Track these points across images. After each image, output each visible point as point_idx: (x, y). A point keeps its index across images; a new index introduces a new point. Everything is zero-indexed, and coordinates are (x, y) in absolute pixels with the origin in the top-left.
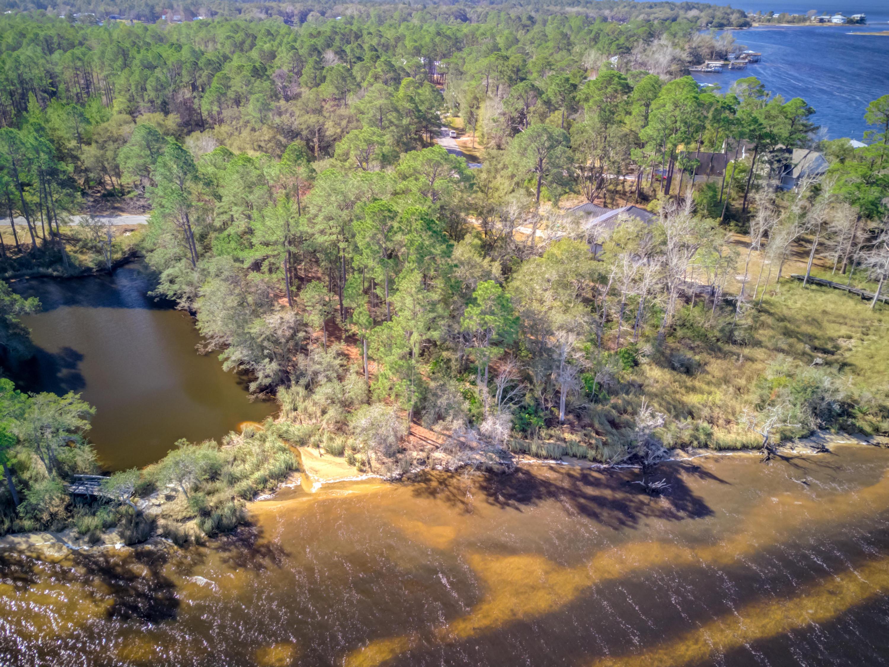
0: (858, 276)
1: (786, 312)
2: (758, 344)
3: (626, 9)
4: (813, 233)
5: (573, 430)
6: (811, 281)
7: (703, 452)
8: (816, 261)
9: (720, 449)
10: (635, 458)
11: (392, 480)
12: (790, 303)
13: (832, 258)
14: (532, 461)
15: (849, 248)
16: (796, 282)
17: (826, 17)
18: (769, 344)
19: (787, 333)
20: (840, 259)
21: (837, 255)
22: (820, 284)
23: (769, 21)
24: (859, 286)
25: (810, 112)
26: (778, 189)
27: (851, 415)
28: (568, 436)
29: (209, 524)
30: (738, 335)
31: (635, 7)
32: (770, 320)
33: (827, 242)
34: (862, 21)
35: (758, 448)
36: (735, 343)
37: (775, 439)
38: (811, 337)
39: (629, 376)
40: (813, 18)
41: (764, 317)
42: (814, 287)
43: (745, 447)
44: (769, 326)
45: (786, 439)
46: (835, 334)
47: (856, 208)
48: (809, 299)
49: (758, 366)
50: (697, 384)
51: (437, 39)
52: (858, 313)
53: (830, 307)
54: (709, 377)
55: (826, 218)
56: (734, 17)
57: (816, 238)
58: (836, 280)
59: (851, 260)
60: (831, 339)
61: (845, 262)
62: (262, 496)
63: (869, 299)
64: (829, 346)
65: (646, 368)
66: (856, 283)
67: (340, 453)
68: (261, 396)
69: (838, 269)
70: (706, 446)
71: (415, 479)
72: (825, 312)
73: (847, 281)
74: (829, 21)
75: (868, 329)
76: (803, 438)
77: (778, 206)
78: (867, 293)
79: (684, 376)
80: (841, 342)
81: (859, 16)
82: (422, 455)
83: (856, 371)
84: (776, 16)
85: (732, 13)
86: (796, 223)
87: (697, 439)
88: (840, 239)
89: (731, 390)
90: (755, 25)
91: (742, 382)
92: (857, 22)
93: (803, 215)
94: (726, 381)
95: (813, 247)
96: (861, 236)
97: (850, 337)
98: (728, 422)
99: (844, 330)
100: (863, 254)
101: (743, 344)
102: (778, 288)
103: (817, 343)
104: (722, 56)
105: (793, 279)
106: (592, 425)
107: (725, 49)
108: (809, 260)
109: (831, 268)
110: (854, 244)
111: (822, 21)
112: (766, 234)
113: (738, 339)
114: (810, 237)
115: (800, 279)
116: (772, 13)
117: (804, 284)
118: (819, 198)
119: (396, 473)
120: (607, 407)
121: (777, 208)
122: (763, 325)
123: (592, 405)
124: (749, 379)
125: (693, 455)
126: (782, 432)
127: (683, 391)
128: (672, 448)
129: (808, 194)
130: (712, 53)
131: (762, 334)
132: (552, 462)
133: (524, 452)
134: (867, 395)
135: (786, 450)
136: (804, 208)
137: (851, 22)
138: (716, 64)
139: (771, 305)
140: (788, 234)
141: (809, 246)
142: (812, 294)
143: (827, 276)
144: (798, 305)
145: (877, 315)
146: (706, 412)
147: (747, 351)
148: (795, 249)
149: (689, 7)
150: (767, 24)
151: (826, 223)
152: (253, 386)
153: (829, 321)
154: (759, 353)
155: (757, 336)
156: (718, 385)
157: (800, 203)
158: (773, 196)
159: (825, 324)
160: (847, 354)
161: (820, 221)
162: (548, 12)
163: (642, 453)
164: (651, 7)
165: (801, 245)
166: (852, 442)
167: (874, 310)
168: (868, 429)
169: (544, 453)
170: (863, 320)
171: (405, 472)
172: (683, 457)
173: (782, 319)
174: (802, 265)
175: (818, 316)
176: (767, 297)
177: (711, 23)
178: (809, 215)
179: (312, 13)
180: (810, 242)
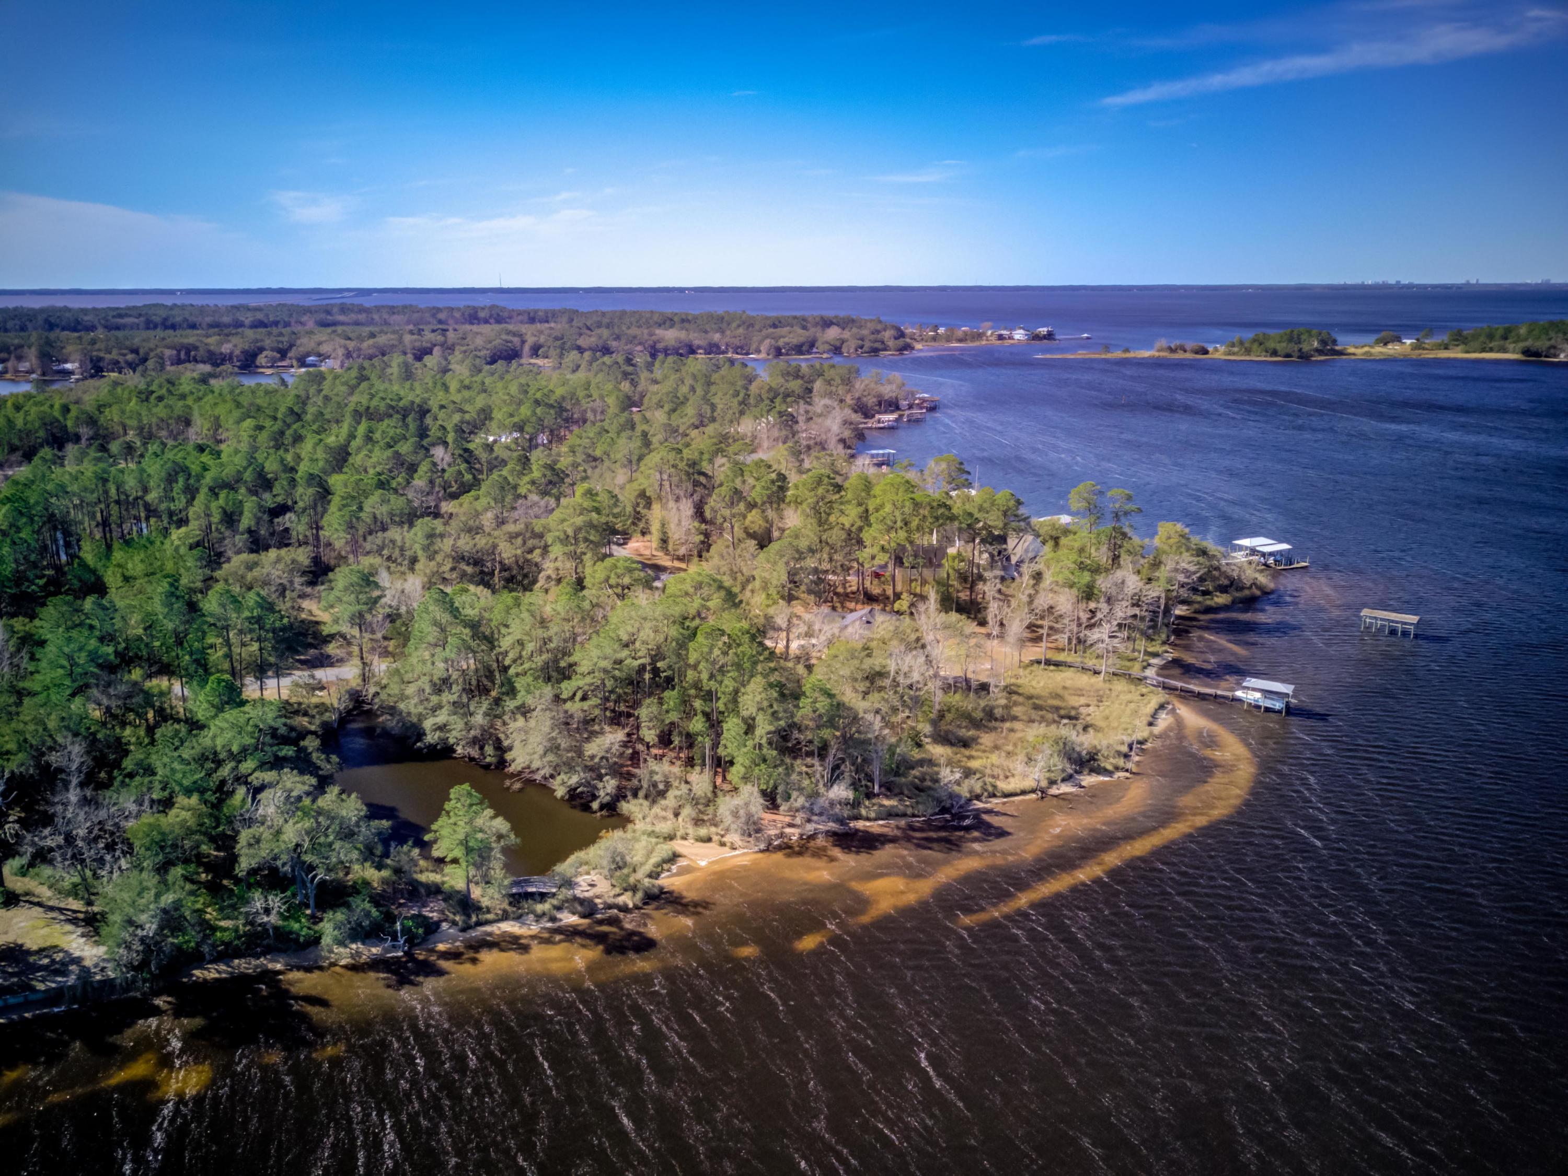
0: (1087, 655)
1: (1032, 691)
2: (1015, 718)
3: (741, 330)
4: (1042, 618)
5: (887, 797)
6: (1048, 662)
7: (995, 800)
8: (1049, 645)
9: (1006, 795)
10: (944, 810)
11: (762, 851)
12: (1034, 683)
13: (1063, 639)
14: (868, 824)
15: (1075, 629)
16: (1036, 665)
17: (1005, 332)
18: (1025, 718)
19: (1037, 707)
20: (1070, 639)
21: (1066, 636)
22: (1057, 664)
23: (934, 339)
24: (1091, 663)
25: (1019, 503)
26: (1003, 579)
27: (1095, 760)
28: (887, 802)
29: (640, 895)
30: (998, 712)
31: (752, 325)
32: (1021, 699)
33: (1056, 626)
34: (1050, 336)
35: (1033, 791)
36: (996, 719)
37: (1044, 784)
38: (1058, 709)
39: (916, 754)
40: (989, 332)
41: (1015, 697)
42: (1052, 668)
43: (1023, 792)
44: (1021, 704)
45: (1052, 782)
46: (1076, 704)
47: (1074, 591)
48: (1049, 678)
49: (1019, 735)
50: (974, 753)
51: (539, 411)
52: (1092, 686)
53: (1068, 683)
54: (983, 747)
55: (1051, 602)
56: (888, 335)
57: (1046, 623)
58: (1069, 660)
59: (1079, 641)
60: (1073, 708)
61: (1074, 642)
62: (663, 875)
63: (1099, 673)
64: (1073, 713)
65: (930, 748)
66: (1086, 661)
67: (709, 840)
68: (604, 813)
69: (1070, 650)
70: (994, 796)
71: (779, 848)
72: (1065, 688)
73: (1079, 659)
74: (1011, 338)
75: (1102, 697)
76: (1063, 780)
77: (1006, 596)
78: (1097, 668)
79: (963, 750)
80: (1083, 710)
81: (1045, 329)
82: (777, 832)
83: (1098, 729)
84: (941, 330)
85: (885, 330)
86: (1026, 610)
87: (986, 790)
88: (1066, 621)
89: (1003, 754)
90: (919, 346)
91: (1010, 748)
92: (1045, 337)
93: (1031, 602)
94: (996, 747)
95: (1044, 631)
96: (1084, 616)
97: (1088, 706)
98: (1007, 777)
99: (1083, 701)
100: (1088, 633)
101: (1003, 720)
102: (1021, 672)
103: (1062, 712)
104: (892, 405)
105: (1032, 663)
106: (902, 793)
107: (894, 395)
108: (1043, 644)
109: (1063, 650)
110: (1079, 625)
111: (1001, 337)
112: (1002, 625)
113: (998, 716)
114: (1040, 622)
115: (1039, 662)
116: (936, 328)
117: (1042, 666)
118: (1042, 585)
119: (762, 846)
120: (910, 778)
121: (1005, 598)
122: (1016, 704)
123: (897, 779)
124: (1015, 745)
125: (986, 802)
126: (1048, 779)
127: (965, 759)
128: (970, 800)
129: (1032, 582)
130: (880, 404)
131: (1017, 711)
132: (881, 822)
133: (857, 817)
134: (1105, 743)
135: (1054, 791)
136: (1030, 596)
137: (1037, 337)
138: (889, 418)
139: (1019, 687)
140: (1021, 621)
141: (1041, 631)
142: (1051, 674)
143: (1062, 657)
144: (1042, 684)
145: (1108, 685)
146: (988, 771)
147: (1008, 725)
148: (1029, 635)
149: (827, 323)
150: (933, 344)
151: (1051, 607)
152: (595, 805)
153: (1071, 695)
154: (1017, 725)
155: (1012, 713)
156: (992, 752)
157: (1027, 592)
158: (999, 586)
159: (1067, 697)
160: (1088, 718)
161: (1046, 607)
162: (632, 339)
163: (948, 805)
164: (775, 326)
165: (1034, 631)
166: (1102, 778)
167: (1104, 681)
168: (1109, 767)
169: (873, 815)
170: (1098, 690)
171: (770, 844)
172: (979, 805)
173: (1030, 697)
174: (1038, 649)
175: (1060, 692)
176: (1013, 681)
177: (862, 347)
178: (1036, 602)
179: (265, 353)
180: (1041, 627)
